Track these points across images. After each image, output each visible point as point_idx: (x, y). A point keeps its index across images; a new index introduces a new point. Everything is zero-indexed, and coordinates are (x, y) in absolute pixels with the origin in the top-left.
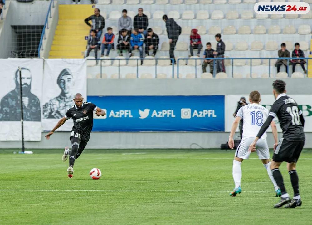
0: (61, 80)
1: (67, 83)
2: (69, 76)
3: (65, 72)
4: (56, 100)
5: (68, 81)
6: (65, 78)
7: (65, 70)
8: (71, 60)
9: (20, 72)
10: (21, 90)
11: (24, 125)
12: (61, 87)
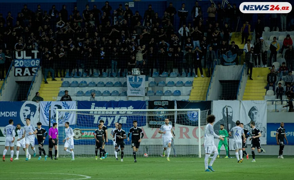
0: (251, 113)
1: (255, 116)
2: (256, 111)
3: (253, 109)
4: (248, 126)
5: (256, 114)
6: (253, 112)
7: (253, 107)
8: (257, 101)
9: (227, 108)
10: (227, 120)
11: (229, 141)
12: (251, 118)
